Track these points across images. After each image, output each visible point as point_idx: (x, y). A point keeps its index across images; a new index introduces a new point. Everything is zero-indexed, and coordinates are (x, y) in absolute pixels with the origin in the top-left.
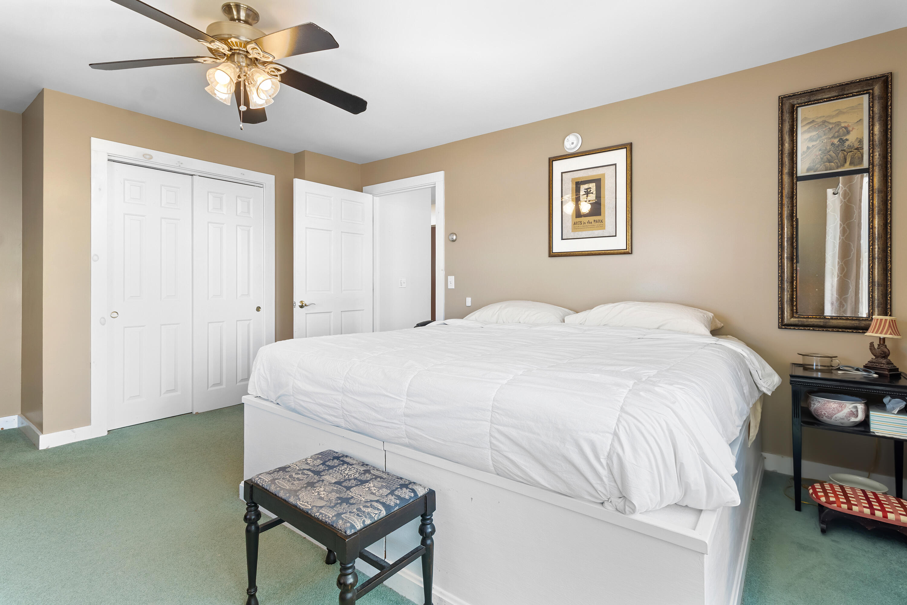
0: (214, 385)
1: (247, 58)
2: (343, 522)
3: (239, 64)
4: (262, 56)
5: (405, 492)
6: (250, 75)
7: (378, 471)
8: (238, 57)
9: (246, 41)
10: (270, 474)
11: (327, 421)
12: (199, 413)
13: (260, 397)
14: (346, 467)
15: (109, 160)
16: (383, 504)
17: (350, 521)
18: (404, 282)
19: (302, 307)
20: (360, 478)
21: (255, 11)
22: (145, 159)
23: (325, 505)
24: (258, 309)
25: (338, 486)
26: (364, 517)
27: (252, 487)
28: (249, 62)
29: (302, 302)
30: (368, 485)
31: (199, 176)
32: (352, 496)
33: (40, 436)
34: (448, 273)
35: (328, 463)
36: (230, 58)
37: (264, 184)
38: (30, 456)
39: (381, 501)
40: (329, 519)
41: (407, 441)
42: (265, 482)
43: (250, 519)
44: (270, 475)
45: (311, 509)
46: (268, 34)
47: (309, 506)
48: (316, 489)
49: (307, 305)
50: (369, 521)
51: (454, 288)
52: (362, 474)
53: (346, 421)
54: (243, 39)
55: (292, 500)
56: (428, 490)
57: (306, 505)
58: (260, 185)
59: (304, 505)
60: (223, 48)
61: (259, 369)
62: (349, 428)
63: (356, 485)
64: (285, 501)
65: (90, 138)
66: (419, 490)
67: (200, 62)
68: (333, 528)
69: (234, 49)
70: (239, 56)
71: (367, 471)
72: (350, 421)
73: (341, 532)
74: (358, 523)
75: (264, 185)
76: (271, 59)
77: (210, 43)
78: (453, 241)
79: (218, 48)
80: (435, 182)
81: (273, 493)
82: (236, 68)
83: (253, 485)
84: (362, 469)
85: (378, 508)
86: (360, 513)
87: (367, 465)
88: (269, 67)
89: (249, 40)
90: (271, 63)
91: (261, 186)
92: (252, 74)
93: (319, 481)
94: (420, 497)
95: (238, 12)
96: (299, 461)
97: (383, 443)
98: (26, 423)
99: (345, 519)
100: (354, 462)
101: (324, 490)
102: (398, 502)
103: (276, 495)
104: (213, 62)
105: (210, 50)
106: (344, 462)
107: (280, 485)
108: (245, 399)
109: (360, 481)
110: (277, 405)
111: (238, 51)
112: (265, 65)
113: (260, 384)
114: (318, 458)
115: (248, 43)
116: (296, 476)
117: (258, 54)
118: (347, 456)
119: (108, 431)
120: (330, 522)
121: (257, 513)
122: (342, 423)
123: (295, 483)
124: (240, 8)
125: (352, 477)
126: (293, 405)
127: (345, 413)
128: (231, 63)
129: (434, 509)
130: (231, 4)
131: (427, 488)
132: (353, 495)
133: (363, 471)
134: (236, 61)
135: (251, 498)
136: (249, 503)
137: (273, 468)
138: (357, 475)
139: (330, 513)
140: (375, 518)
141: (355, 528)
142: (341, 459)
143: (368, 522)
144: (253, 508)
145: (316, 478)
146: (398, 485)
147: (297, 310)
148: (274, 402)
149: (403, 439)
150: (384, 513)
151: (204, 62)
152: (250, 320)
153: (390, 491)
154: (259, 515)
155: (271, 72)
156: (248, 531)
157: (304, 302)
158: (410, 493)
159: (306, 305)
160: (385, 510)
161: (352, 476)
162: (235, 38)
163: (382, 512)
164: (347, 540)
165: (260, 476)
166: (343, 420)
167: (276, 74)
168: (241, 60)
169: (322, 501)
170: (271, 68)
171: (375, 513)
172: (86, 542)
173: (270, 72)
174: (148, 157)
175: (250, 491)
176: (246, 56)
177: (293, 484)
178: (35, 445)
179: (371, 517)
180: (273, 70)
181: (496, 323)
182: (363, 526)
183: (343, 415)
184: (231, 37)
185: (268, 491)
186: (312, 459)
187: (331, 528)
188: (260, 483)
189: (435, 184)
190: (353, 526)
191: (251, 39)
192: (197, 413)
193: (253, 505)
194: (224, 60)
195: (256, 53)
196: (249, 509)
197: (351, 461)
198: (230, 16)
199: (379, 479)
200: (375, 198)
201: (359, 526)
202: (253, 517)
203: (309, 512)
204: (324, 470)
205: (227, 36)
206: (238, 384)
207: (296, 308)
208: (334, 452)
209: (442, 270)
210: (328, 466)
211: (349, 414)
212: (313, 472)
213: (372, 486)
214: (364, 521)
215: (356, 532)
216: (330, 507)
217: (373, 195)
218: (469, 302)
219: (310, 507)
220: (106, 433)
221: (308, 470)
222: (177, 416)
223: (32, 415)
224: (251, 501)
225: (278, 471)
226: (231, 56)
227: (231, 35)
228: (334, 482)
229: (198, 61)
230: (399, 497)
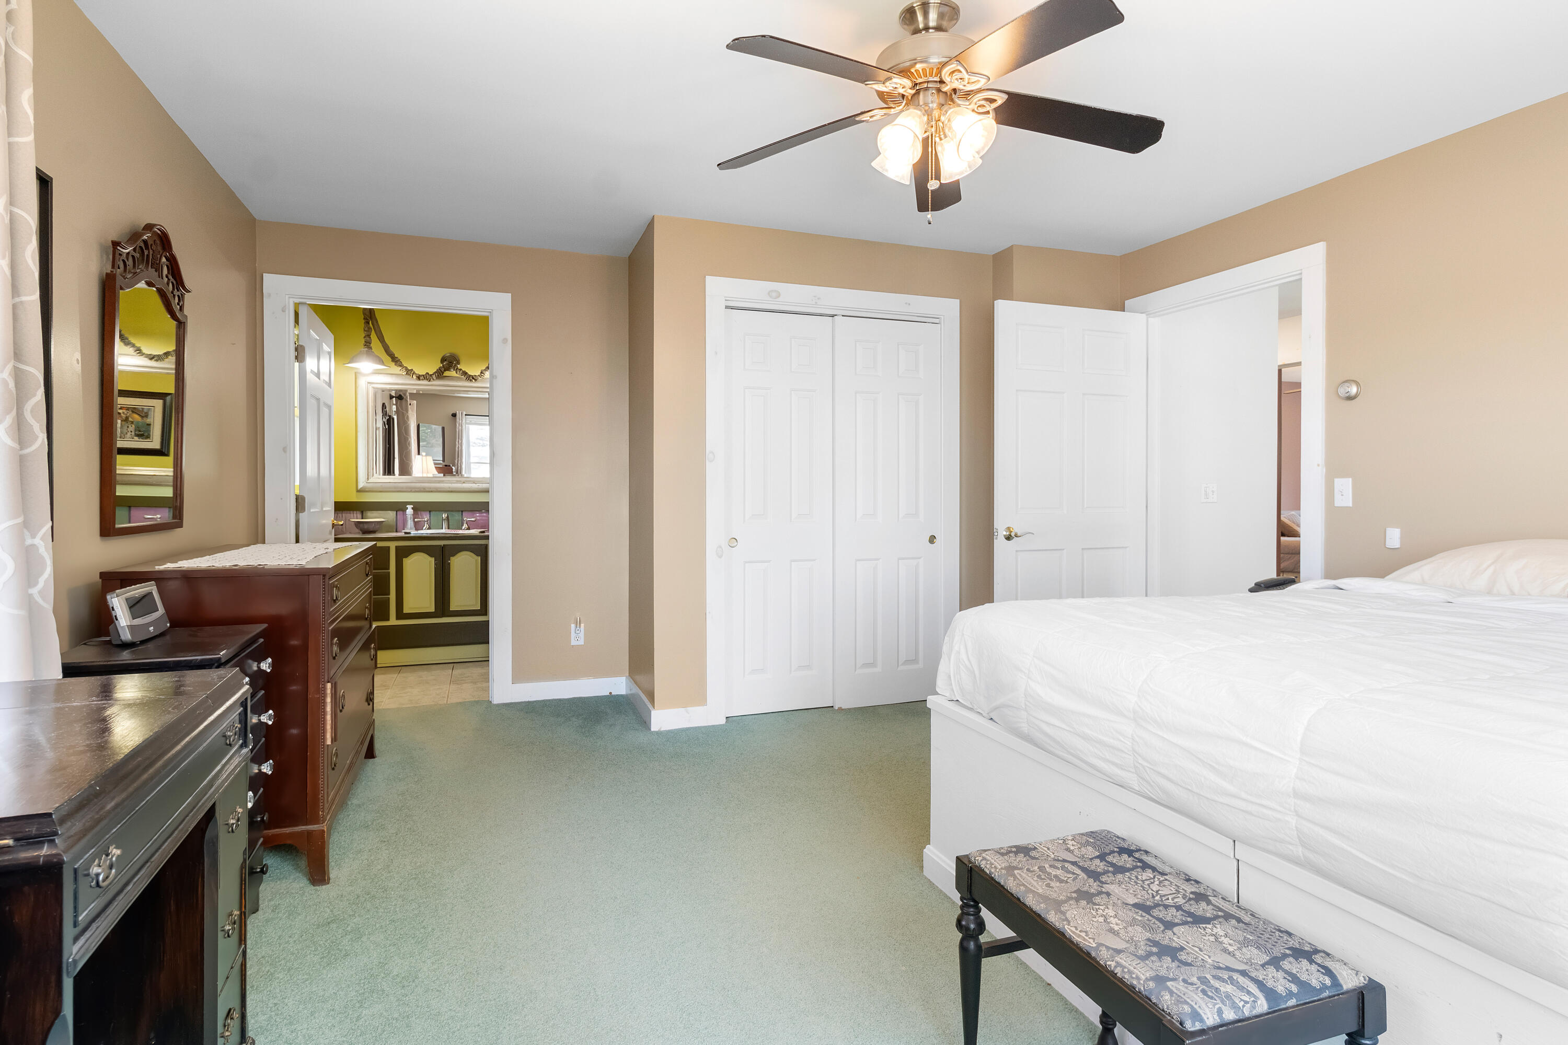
0: (866, 665)
1: (941, 93)
2: (1173, 999)
3: (927, 108)
4: (967, 82)
5: (1307, 970)
6: (946, 122)
7: (1227, 903)
8: (924, 97)
9: (940, 63)
10: (1003, 854)
11: (1104, 774)
12: (843, 709)
13: (957, 702)
14: (1152, 877)
15: (727, 307)
16: (1260, 985)
17: (1188, 1000)
18: (1213, 492)
19: (1008, 538)
20: (1187, 907)
21: (955, 3)
22: (772, 300)
23: (1125, 948)
24: (932, 539)
25: (1144, 914)
26: (1218, 1001)
27: (971, 870)
28: (942, 100)
29: (1009, 528)
30: (1212, 930)
31: (843, 316)
32: (1182, 945)
33: (652, 712)
34: (1333, 470)
35: (1110, 858)
36: (911, 100)
37: (942, 317)
38: (641, 738)
39: (1253, 975)
40: (1139, 983)
41: (1299, 851)
42: (995, 866)
43: (967, 929)
44: (1001, 857)
45: (1097, 948)
46: (979, 40)
47: (1091, 941)
48: (1099, 909)
49: (1019, 534)
50: (1232, 1013)
51: (1351, 506)
52: (1190, 899)
53: (1143, 779)
54: (935, 60)
55: (1052, 918)
56: (1365, 980)
57: (1084, 938)
58: (934, 320)
59: (1079, 936)
60: (901, 85)
61: (959, 652)
62: (1151, 794)
63: (1185, 923)
64: (1039, 916)
65: (705, 277)
66: (1344, 973)
67: (863, 121)
68: (1150, 1003)
69: (920, 83)
70: (927, 92)
71: (1200, 897)
72: (1153, 782)
73: (1169, 1018)
74: (1207, 1010)
75: (942, 319)
76: (982, 83)
77: (884, 83)
78: (1350, 398)
79: (896, 88)
80: (1301, 270)
81: (1012, 895)
82: (923, 116)
83: (973, 867)
84: (1189, 888)
85: (1249, 989)
86: (1207, 990)
87: (1197, 882)
88: (975, 101)
89: (945, 60)
90: (980, 91)
91: (937, 321)
92: (949, 120)
93: (1101, 893)
94: (1347, 992)
95: (926, 14)
96: (1052, 841)
97: (1232, 843)
98: (636, 690)
99: (1177, 994)
100: (1167, 870)
101: (1116, 915)
102: (1294, 988)
103: (1019, 899)
104: (885, 114)
105: (881, 95)
106: (1145, 866)
107: (1024, 883)
108: (932, 701)
109: (1190, 914)
110: (991, 721)
111: (925, 85)
112: (968, 98)
113: (960, 679)
114: (1087, 843)
115: (944, 65)
116: (1054, 872)
117: (960, 80)
118: (1147, 852)
119: (727, 718)
120: (1142, 988)
121: (979, 921)
122: (1134, 783)
123: (1052, 884)
124: (929, 6)
125: (1170, 901)
126: (1025, 728)
127: (1140, 762)
128: (915, 109)
129: (1383, 1029)
130: (915, 5)
131: (1362, 975)
132: (1182, 943)
133: (1192, 893)
134: (921, 103)
135: (970, 889)
136: (966, 899)
137: (1006, 843)
138: (1180, 901)
139: (1140, 970)
140: (1244, 1011)
141: (1202, 1020)
142: (1137, 855)
143: (1230, 1015)
144: (972, 910)
145: (1092, 883)
146: (1287, 949)
147: (1000, 544)
148: (984, 714)
149: (1290, 847)
150: (1262, 1006)
151: (871, 120)
152: (920, 558)
153: (1268, 958)
154: (981, 926)
155: (979, 108)
156: (963, 948)
157: (1013, 529)
158: (1321, 975)
159: (1016, 536)
160: (1267, 1000)
161: (1170, 899)
162: (921, 62)
163: (1259, 1002)
164: (1187, 1042)
165: (984, 855)
166: (1136, 776)
167: (988, 108)
168: (930, 98)
169: (1118, 939)
170: (979, 100)
171: (1243, 1001)
172: (717, 884)
173: (976, 110)
174: (774, 294)
175: (968, 877)
176: (939, 90)
177: (1048, 885)
178: (645, 723)
179: (1234, 1006)
180: (983, 102)
181: (1488, 593)
182: (1219, 1021)
183: (1135, 765)
184: (916, 63)
185: (1002, 886)
186: (1075, 843)
187: (1146, 1002)
188: (986, 867)
189: (1301, 274)
190: (1196, 1016)
191: (950, 56)
192: (840, 709)
193: (972, 903)
194: (901, 107)
195: (957, 79)
196: (965, 909)
197: (1159, 865)
198: (912, 28)
199: (1234, 922)
200: (1151, 320)
201: (1211, 1019)
202: (972, 926)
203: (1093, 954)
204: (1105, 872)
205: (908, 64)
206: (901, 668)
207: (998, 540)
208: (1118, 837)
209: (1318, 465)
210: (1112, 865)
211: (1152, 767)
212: (1084, 869)
213: (1223, 934)
214: (1220, 1012)
215: (1204, 1030)
216: (1136, 955)
217: (1147, 315)
218: (1394, 538)
219: (1094, 943)
220: (723, 721)
221: (1074, 863)
222: (813, 710)
223: (640, 678)
224: (969, 896)
225: (1016, 853)
226: (913, 99)
227: (915, 60)
228: (1132, 903)
229: (863, 119)
230: (1294, 979)
